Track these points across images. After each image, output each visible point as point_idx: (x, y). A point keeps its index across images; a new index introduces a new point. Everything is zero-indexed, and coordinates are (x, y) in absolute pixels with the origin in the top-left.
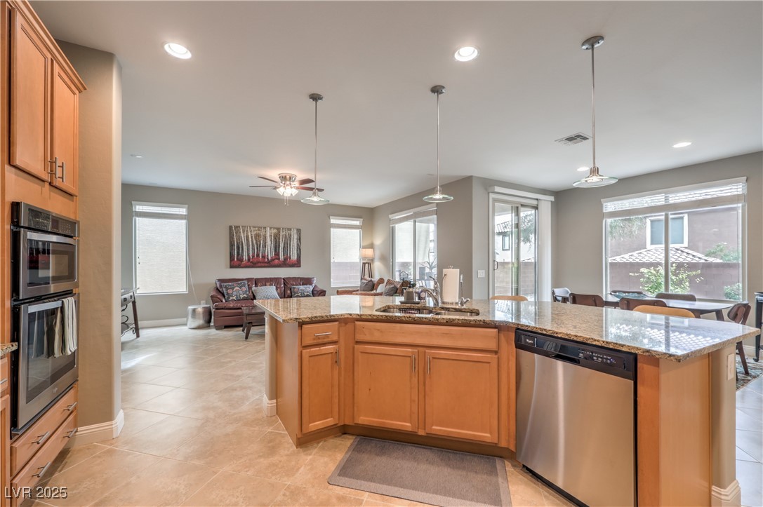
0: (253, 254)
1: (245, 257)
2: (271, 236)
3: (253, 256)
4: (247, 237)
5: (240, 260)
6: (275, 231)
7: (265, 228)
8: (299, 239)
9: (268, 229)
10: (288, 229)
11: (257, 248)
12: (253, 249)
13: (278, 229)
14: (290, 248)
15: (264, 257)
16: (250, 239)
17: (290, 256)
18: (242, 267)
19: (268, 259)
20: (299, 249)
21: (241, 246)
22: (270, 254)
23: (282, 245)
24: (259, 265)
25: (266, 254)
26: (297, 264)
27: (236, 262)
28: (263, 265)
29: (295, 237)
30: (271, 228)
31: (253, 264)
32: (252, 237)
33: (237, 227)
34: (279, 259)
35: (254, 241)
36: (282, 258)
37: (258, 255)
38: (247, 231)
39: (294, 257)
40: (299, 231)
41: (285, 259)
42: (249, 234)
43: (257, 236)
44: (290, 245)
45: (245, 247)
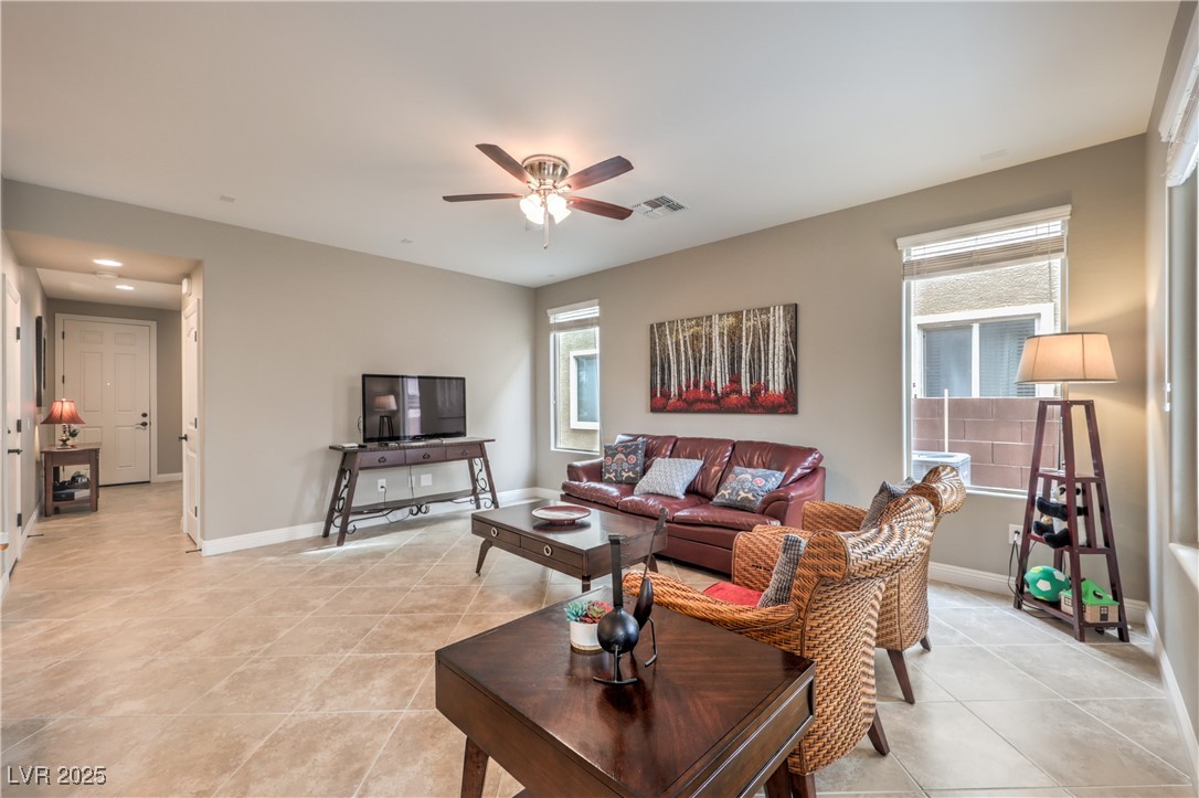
0: (688, 380)
1: (674, 390)
2: (721, 334)
3: (688, 387)
4: (678, 344)
5: (666, 395)
6: (732, 320)
7: (709, 318)
8: (793, 334)
9: (716, 319)
10: (761, 310)
11: (695, 367)
12: (688, 371)
13: (738, 315)
14: (767, 362)
15: (707, 387)
16: (682, 348)
17: (767, 381)
18: (669, 412)
19: (716, 391)
20: (792, 365)
21: (666, 366)
22: (721, 381)
23: (746, 355)
24: (699, 406)
25: (713, 380)
26: (788, 404)
27: (660, 403)
28: (705, 406)
29: (779, 328)
30: (721, 315)
31: (691, 403)
32: (685, 342)
33: (661, 325)
34: (739, 392)
35: (690, 352)
36: (746, 387)
37: (696, 385)
38: (677, 330)
39: (777, 386)
40: (793, 312)
41: (755, 392)
42: (681, 337)
43: (696, 337)
44: (767, 354)
45: (674, 367)
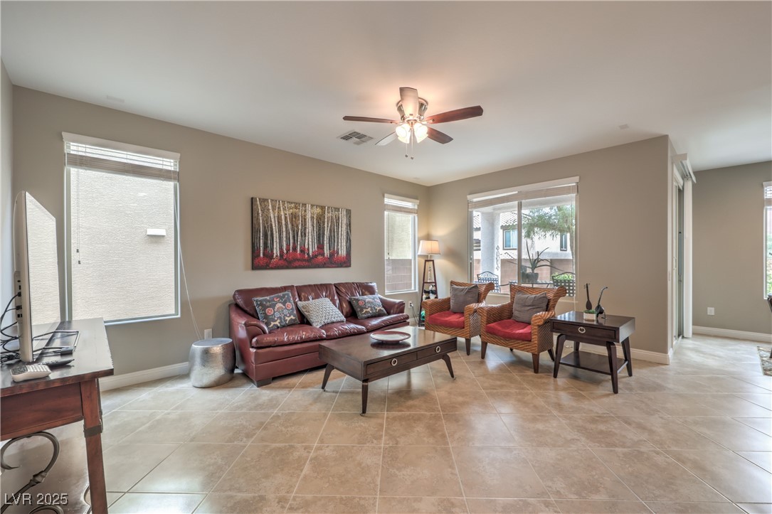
0: (288, 245)
1: (276, 252)
2: (312, 218)
3: (288, 250)
4: (279, 218)
5: (269, 256)
6: (319, 210)
7: (304, 205)
8: (349, 225)
9: (309, 207)
10: (335, 209)
11: (294, 237)
12: (288, 239)
13: (323, 208)
14: (338, 238)
15: (303, 251)
16: (283, 222)
17: (338, 249)
18: (272, 268)
19: (308, 254)
20: (349, 240)
21: (269, 233)
22: (312, 248)
23: (327, 233)
24: (297, 264)
25: (306, 247)
26: (345, 263)
27: (261, 261)
28: (300, 263)
29: (344, 221)
30: (312, 206)
31: (289, 262)
32: (286, 218)
33: (264, 201)
34: (323, 254)
35: (290, 226)
36: (327, 252)
37: (295, 249)
38: (279, 208)
39: (343, 252)
40: (349, 212)
41: (332, 255)
42: (282, 213)
43: (294, 216)
44: (338, 234)
45: (276, 235)
